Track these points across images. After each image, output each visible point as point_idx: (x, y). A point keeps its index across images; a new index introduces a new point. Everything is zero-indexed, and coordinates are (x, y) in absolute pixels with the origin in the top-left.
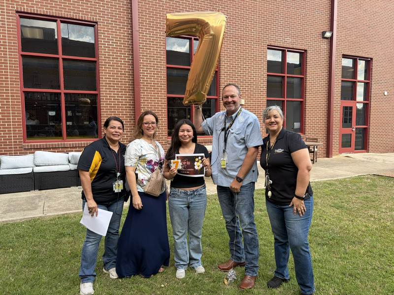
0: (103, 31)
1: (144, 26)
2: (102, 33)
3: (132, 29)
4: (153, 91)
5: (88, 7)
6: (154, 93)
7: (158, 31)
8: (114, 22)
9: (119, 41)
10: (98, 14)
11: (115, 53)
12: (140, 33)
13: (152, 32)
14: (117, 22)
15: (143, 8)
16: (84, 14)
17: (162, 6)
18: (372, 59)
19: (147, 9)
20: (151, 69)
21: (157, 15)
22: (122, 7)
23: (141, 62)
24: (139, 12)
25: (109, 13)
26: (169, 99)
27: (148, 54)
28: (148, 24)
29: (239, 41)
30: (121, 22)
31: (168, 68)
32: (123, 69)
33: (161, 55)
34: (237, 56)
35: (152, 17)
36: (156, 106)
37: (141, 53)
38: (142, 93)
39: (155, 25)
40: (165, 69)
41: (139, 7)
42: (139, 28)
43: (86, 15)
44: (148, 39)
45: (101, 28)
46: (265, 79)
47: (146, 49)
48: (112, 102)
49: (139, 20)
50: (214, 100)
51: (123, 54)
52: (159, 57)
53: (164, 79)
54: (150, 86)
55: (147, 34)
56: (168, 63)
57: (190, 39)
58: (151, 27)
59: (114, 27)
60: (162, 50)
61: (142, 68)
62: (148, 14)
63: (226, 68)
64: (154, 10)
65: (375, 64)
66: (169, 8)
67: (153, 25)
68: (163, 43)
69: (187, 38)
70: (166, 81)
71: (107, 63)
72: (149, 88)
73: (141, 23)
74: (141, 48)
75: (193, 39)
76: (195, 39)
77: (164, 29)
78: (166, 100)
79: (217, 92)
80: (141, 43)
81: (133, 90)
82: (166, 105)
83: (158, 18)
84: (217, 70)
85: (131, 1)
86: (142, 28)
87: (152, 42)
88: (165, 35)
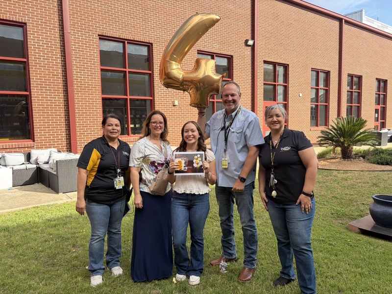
0: (33, 31)
1: (75, 28)
2: (32, 34)
3: (63, 31)
4: (87, 92)
5: (16, 7)
6: (88, 94)
7: (91, 34)
8: (44, 23)
9: (49, 42)
10: (27, 15)
11: (46, 54)
12: (72, 35)
13: (84, 34)
14: (47, 23)
15: (74, 11)
16: (12, 15)
17: (93, 9)
18: (288, 65)
19: (79, 11)
20: (85, 70)
21: (89, 18)
22: (52, 9)
23: (74, 63)
24: (70, 14)
25: (39, 14)
26: (103, 99)
27: (81, 56)
28: (80, 26)
30: (51, 24)
31: (102, 70)
32: (55, 70)
33: (95, 57)
35: (84, 20)
36: (90, 106)
37: (74, 55)
38: (76, 94)
39: (87, 27)
40: (99, 70)
41: (70, 10)
42: (71, 30)
43: (14, 15)
44: (80, 41)
45: (31, 29)
47: (79, 51)
48: (45, 103)
50: (150, 100)
51: (54, 55)
52: (93, 59)
53: (99, 81)
54: (84, 87)
55: (80, 36)
56: (102, 64)
57: (124, 43)
58: (83, 29)
59: (44, 28)
60: (95, 53)
61: (76, 70)
62: (79, 16)
64: (86, 13)
65: (290, 69)
66: (101, 11)
67: (85, 27)
68: (96, 46)
69: (121, 42)
71: (38, 63)
72: (83, 89)
73: (72, 25)
74: (73, 50)
75: (126, 42)
76: (128, 43)
77: (96, 31)
78: (101, 100)
79: (152, 93)
80: (74, 45)
81: (66, 91)
82: (101, 105)
83: (90, 21)
84: (151, 72)
85: (61, 3)
86: (73, 30)
87: (85, 44)
88: (98, 38)
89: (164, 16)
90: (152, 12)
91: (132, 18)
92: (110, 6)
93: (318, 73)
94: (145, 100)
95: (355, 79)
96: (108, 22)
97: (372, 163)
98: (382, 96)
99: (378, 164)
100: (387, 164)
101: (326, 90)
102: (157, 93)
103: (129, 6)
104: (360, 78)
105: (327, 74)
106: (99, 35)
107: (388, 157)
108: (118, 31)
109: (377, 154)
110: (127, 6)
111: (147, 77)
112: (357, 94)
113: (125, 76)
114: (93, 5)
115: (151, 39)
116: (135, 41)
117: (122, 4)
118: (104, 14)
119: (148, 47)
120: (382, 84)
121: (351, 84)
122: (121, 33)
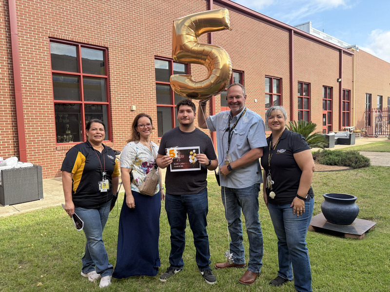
1: (24, 29)
3: (10, 32)
4: (37, 96)
6: (38, 99)
7: (41, 36)
12: (19, 36)
13: (34, 36)
15: (22, 11)
17: (43, 11)
18: (243, 72)
19: (27, 12)
20: (34, 74)
21: (39, 20)
23: (22, 66)
24: (17, 15)
26: (56, 104)
27: (30, 58)
28: (28, 28)
29: (127, 51)
31: (53, 73)
33: (45, 60)
34: (126, 64)
35: (33, 21)
36: (41, 112)
37: (22, 57)
38: (25, 98)
39: (37, 29)
40: (51, 74)
41: (17, 10)
42: (18, 31)
44: (29, 43)
46: (154, 87)
47: (27, 53)
49: (18, 23)
50: (106, 106)
52: (43, 62)
53: (50, 85)
54: (34, 91)
55: (28, 38)
56: (53, 68)
57: (77, 46)
58: (32, 31)
60: (46, 56)
61: (24, 73)
62: (28, 17)
63: (116, 75)
65: (246, 75)
66: (52, 13)
67: (34, 29)
68: (47, 48)
69: (74, 45)
70: (52, 86)
72: (33, 94)
73: (20, 26)
74: (21, 52)
75: (80, 45)
76: (82, 46)
77: (47, 34)
78: (53, 106)
79: (108, 98)
80: (22, 47)
81: (13, 96)
82: (53, 110)
83: (40, 22)
84: (107, 77)
85: (8, 3)
86: (21, 32)
87: (34, 46)
88: (49, 40)
89: (120, 21)
90: (107, 15)
91: (86, 21)
92: (61, 8)
93: (271, 79)
94: (101, 105)
95: (304, 86)
96: (59, 24)
97: (322, 164)
98: (328, 102)
99: (327, 164)
100: (335, 164)
101: (279, 96)
102: (114, 98)
103: (82, 9)
104: (308, 85)
105: (280, 80)
106: (49, 37)
107: (336, 158)
108: (70, 33)
109: (326, 155)
110: (80, 8)
111: (102, 82)
112: (306, 100)
113: (79, 81)
114: (43, 6)
115: (106, 43)
116: (89, 44)
117: (74, 7)
118: (55, 16)
119: (104, 51)
120: (328, 91)
121: (301, 91)
122: (74, 36)
